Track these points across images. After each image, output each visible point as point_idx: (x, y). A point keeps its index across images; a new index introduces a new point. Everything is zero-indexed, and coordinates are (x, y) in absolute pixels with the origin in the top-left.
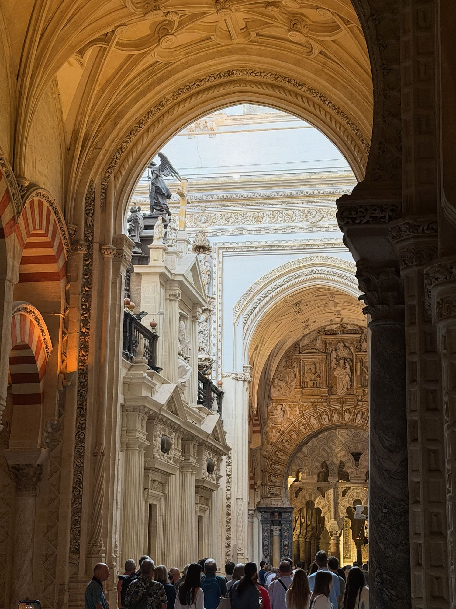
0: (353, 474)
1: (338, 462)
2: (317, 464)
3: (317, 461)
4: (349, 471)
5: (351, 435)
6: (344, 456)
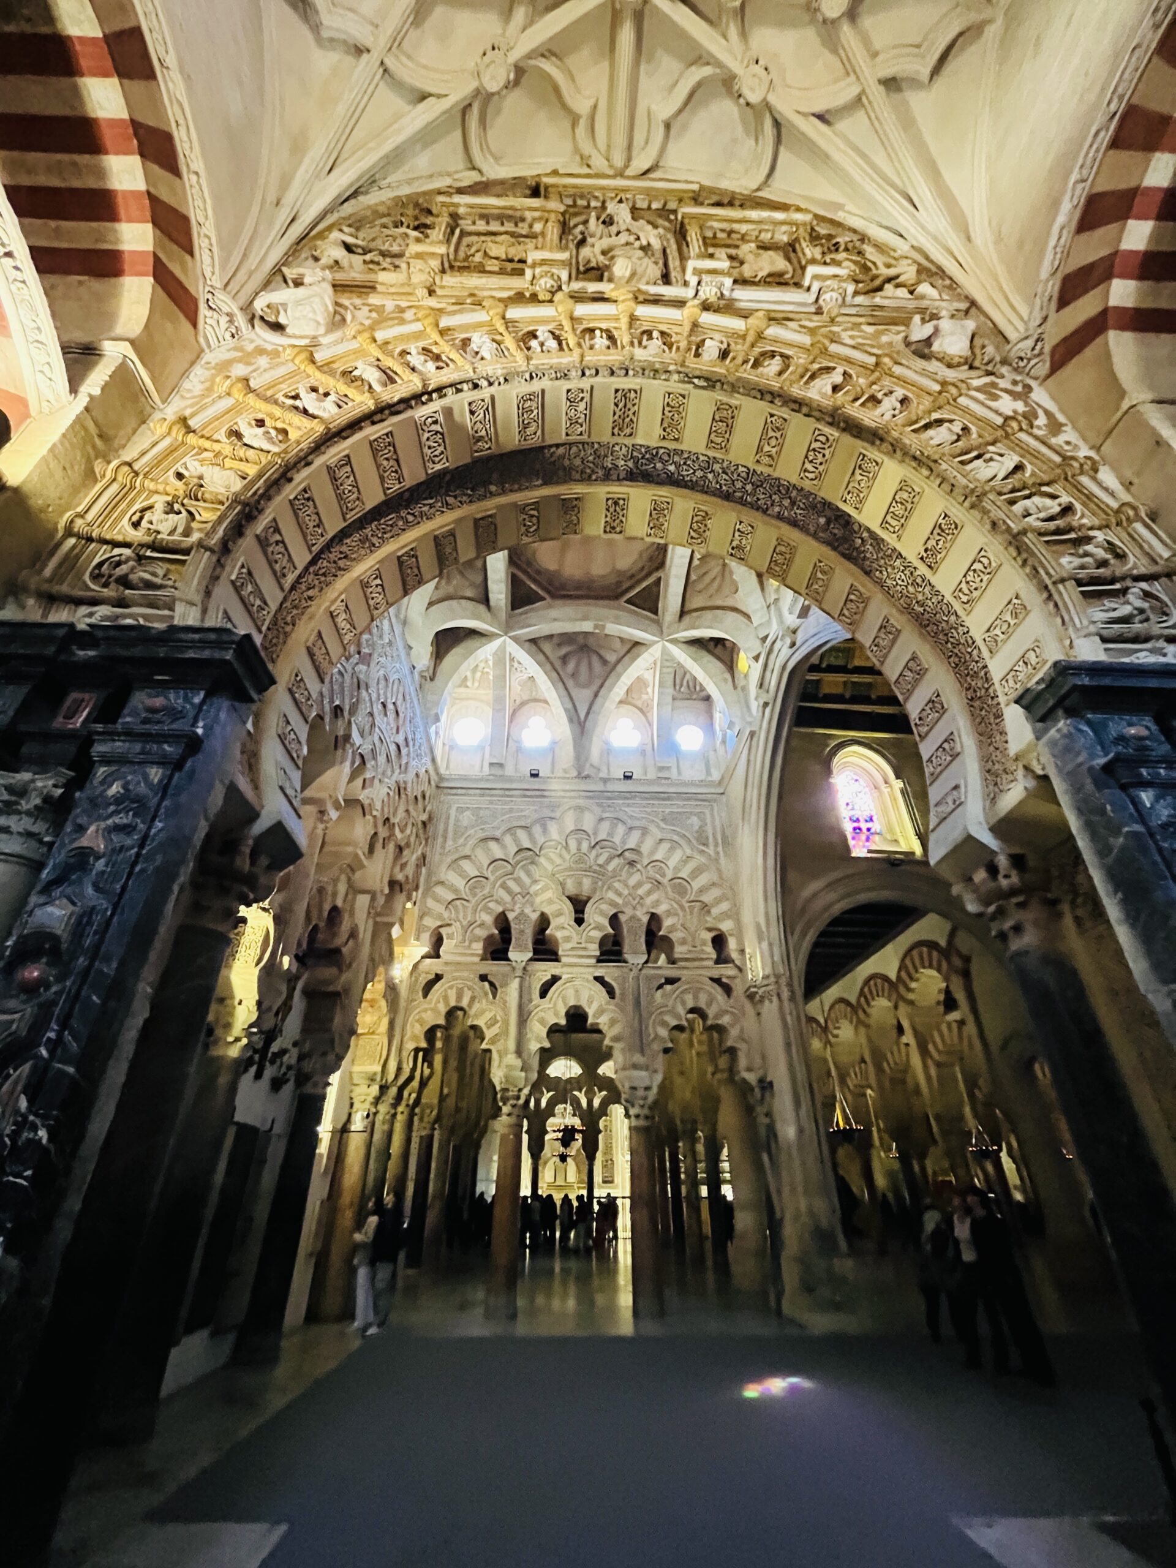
0: (569, 942)
1: (535, 916)
2: (489, 919)
3: (486, 909)
4: (559, 935)
5: (567, 857)
6: (550, 901)
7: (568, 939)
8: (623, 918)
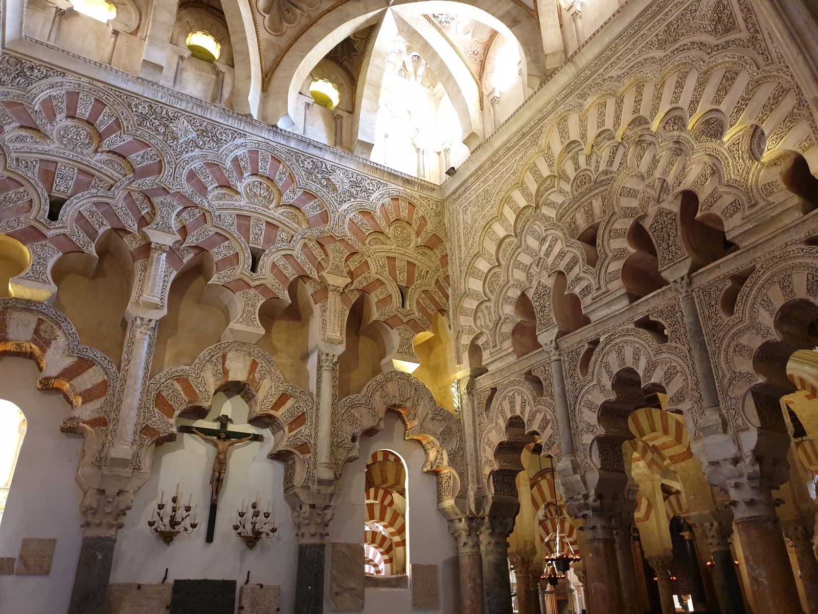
0: (589, 293)
1: (550, 282)
2: (509, 309)
3: (507, 300)
4: (577, 290)
5: (567, 187)
6: (562, 255)
7: (587, 290)
8: (647, 224)
